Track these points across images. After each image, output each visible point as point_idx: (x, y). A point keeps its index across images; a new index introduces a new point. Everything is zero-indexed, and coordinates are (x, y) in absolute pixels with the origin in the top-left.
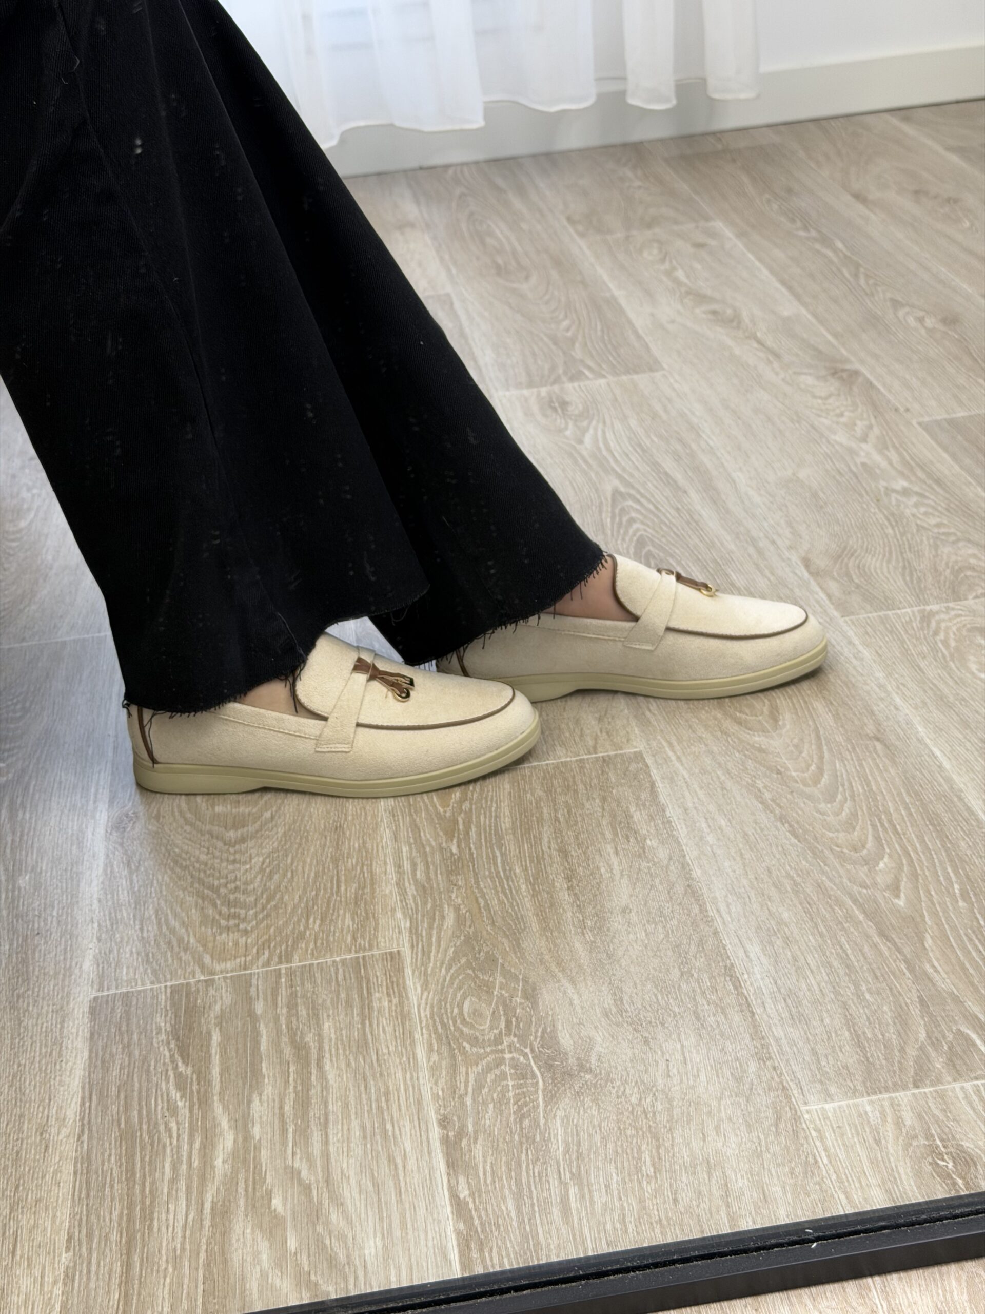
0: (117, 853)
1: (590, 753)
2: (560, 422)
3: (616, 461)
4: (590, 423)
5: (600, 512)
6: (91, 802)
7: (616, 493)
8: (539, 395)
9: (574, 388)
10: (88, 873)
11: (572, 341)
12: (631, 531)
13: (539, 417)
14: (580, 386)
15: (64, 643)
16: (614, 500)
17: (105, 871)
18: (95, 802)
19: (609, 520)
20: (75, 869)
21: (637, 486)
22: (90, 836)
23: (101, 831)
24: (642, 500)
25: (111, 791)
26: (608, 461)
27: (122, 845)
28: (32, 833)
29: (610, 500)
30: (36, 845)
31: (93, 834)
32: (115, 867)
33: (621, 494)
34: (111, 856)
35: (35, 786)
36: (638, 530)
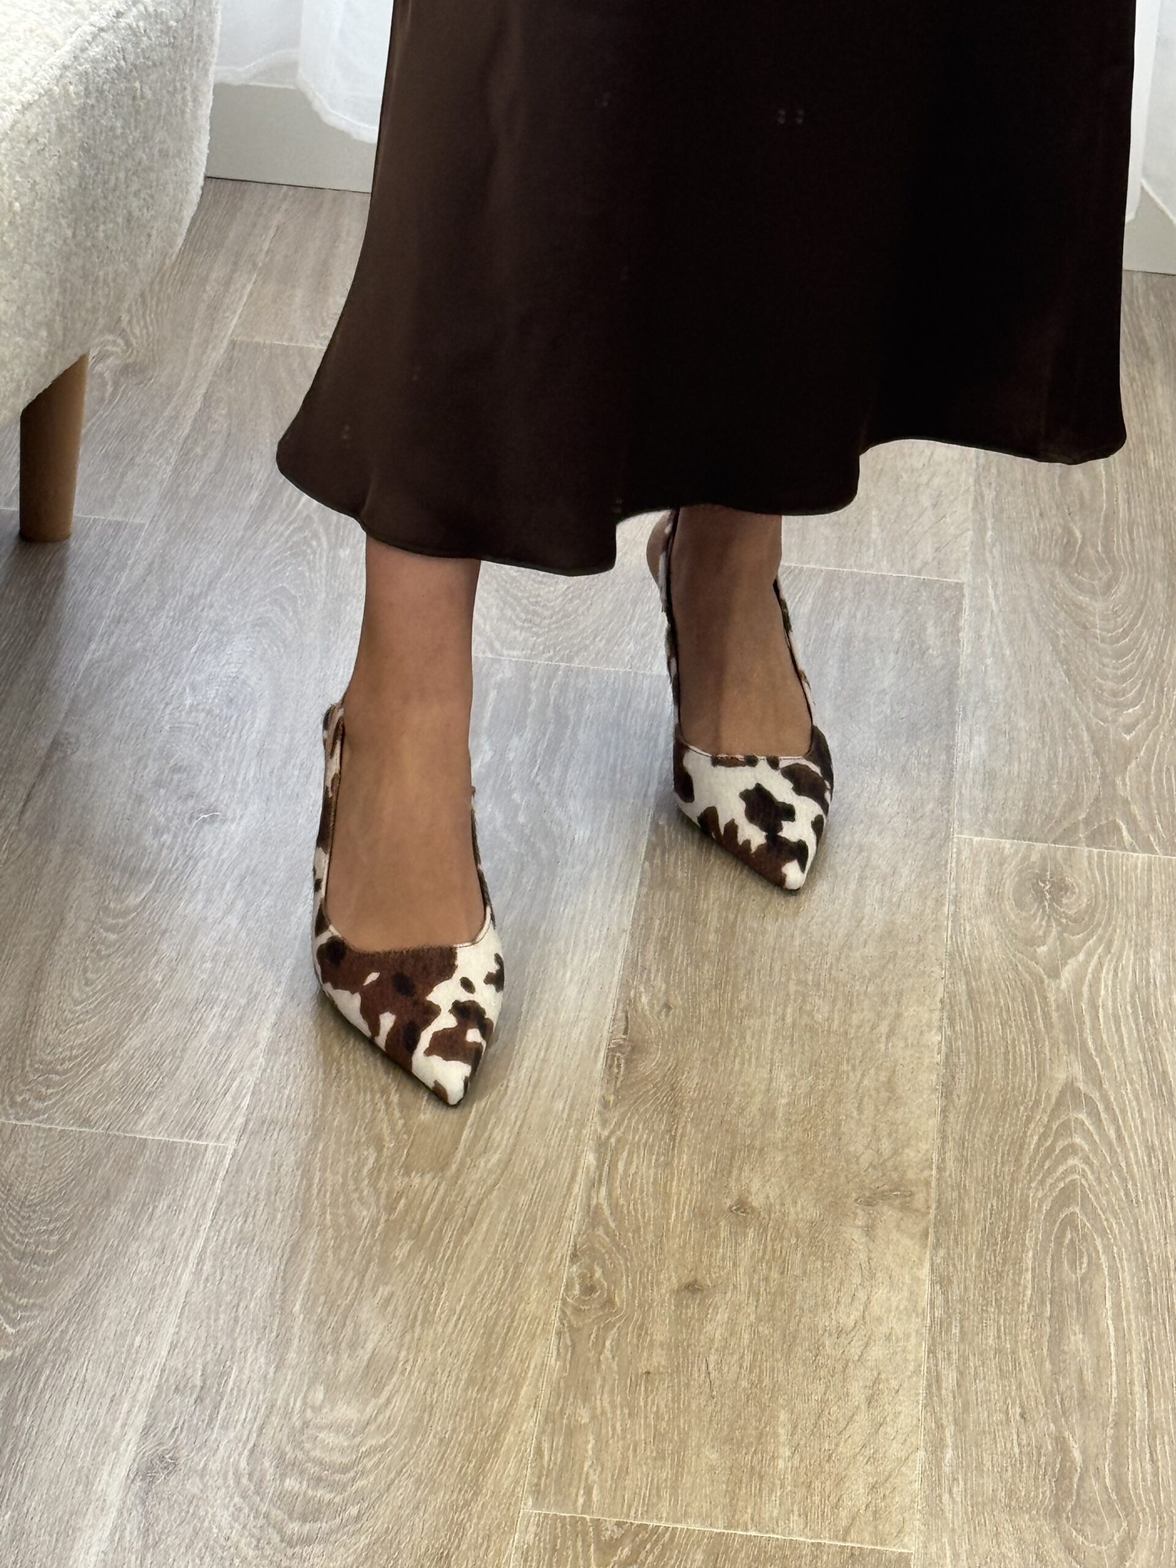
0: (134, 1513)
1: (836, 1538)
2: (1038, 924)
3: (1095, 1028)
4: (1085, 941)
5: (1029, 1120)
6: (119, 1424)
7: (1070, 1088)
8: (1026, 858)
9: (1090, 857)
10: (90, 1532)
11: (1128, 753)
12: (1061, 1169)
13: (1008, 905)
14: (1100, 856)
15: (144, 1143)
16: (1059, 1103)
17: (112, 1534)
18: (124, 1425)
19: (1036, 1138)
20: (72, 1522)
21: (1106, 1086)
22: (105, 1477)
23: (122, 1471)
24: (1103, 1116)
25: (149, 1414)
26: (1082, 1023)
27: (143, 1502)
28: (28, 1450)
29: (1053, 1100)
30: (29, 1471)
31: (110, 1475)
32: (127, 1533)
33: (1076, 1093)
34: (125, 1514)
35: (48, 1378)
36: (1073, 1170)
